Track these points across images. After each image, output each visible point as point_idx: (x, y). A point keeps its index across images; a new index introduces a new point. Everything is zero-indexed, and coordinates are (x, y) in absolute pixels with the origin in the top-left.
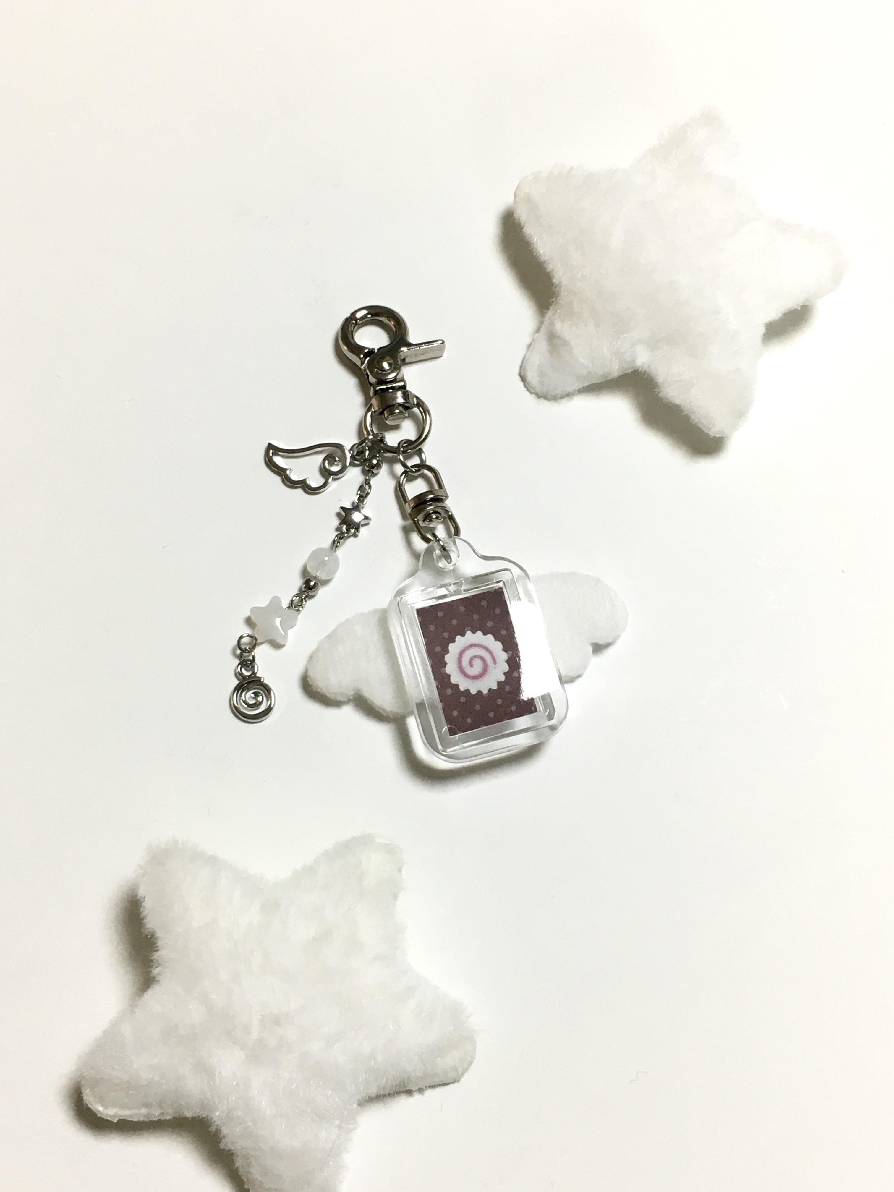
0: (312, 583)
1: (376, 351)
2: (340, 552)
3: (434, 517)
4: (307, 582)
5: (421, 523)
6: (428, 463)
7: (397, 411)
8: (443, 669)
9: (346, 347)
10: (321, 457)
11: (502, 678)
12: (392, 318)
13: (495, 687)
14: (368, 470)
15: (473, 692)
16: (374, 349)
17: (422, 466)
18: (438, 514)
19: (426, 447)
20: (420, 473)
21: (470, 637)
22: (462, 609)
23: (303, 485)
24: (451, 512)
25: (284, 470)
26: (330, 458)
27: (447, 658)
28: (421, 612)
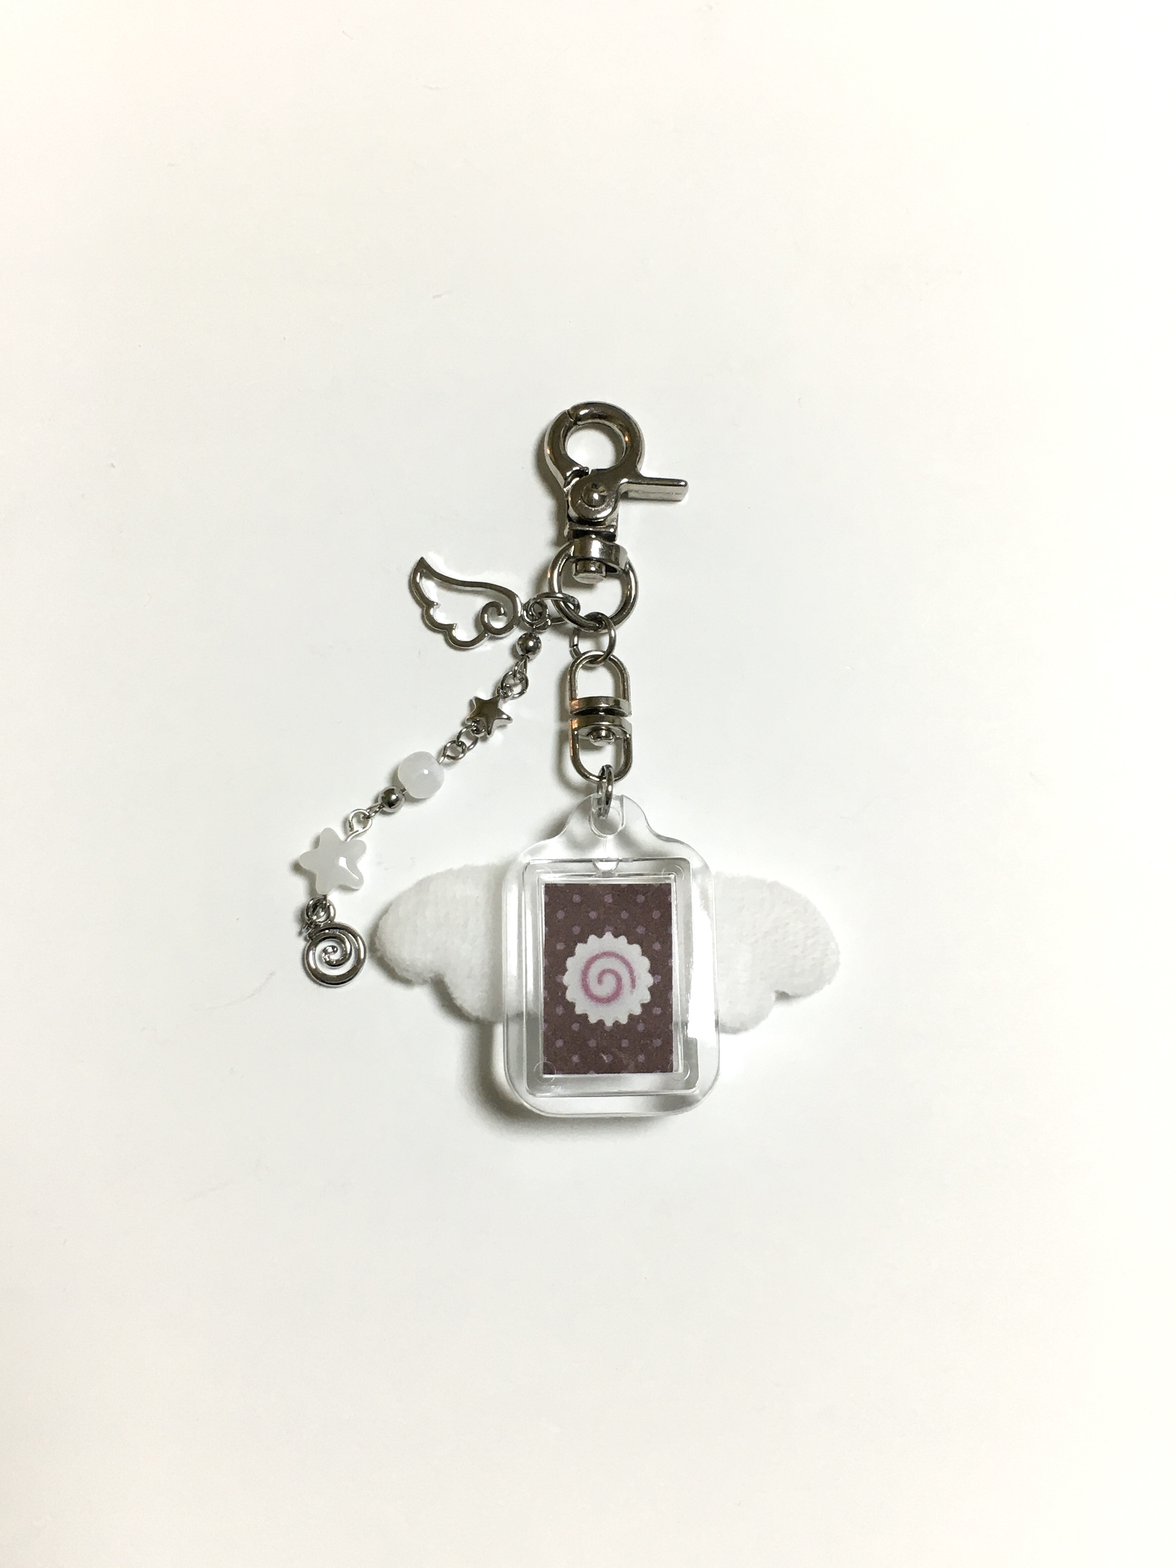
0: (395, 796)
1: (590, 473)
3: (603, 735)
4: (389, 792)
7: (593, 569)
8: (560, 976)
12: (629, 432)
16: (588, 468)
18: (608, 733)
19: (622, 630)
21: (609, 941)
22: (609, 899)
23: (446, 631)
24: (630, 735)
25: (430, 603)
26: (493, 609)
27: (570, 962)
28: (550, 889)
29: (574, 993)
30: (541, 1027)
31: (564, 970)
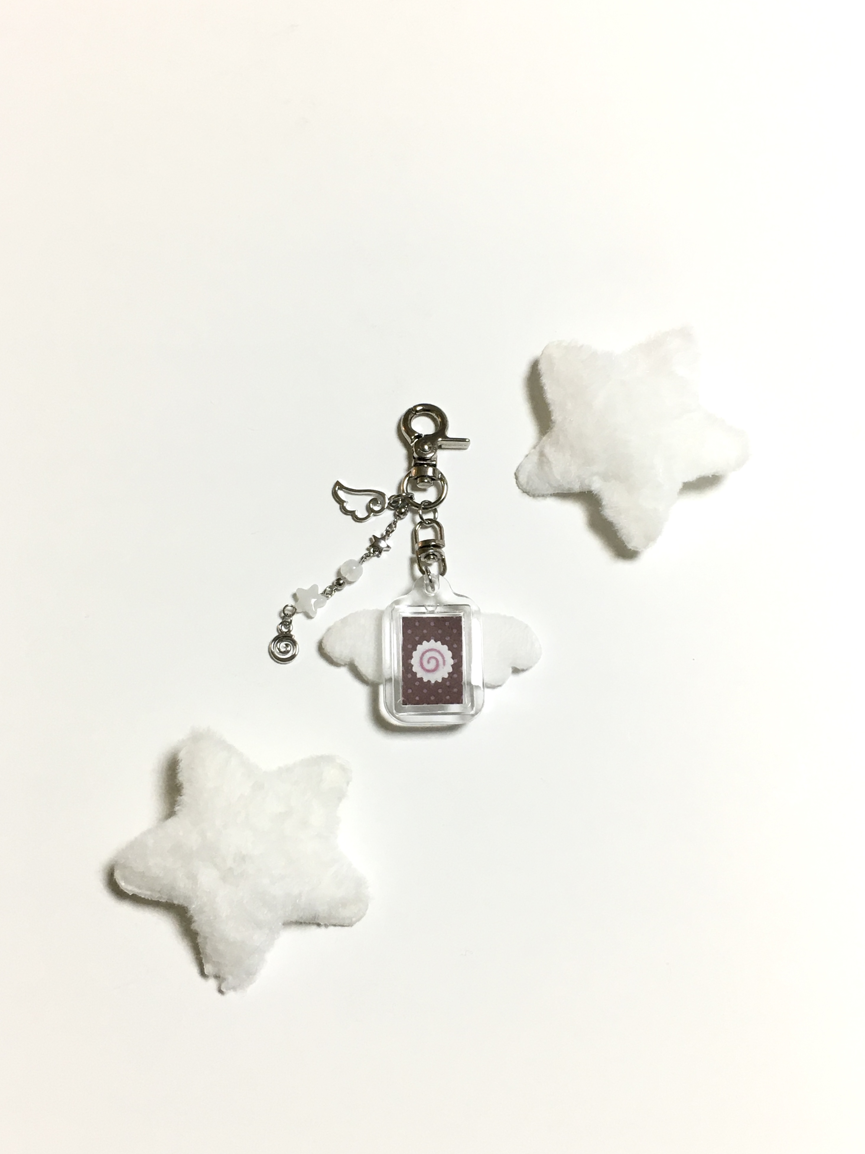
0: (341, 582)
1: (423, 436)
2: (366, 565)
3: (432, 557)
4: (338, 580)
5: (422, 559)
6: (438, 520)
7: (426, 481)
8: (410, 660)
9: (404, 428)
10: (370, 498)
11: (446, 676)
12: (440, 416)
13: (440, 680)
14: (398, 515)
15: (425, 680)
16: (422, 435)
17: (434, 521)
18: (434, 556)
19: (440, 508)
20: (431, 525)
21: (432, 644)
22: (432, 624)
23: (352, 514)
24: (444, 557)
25: (343, 502)
26: (374, 501)
27: (415, 654)
28: (405, 619)
29: (416, 668)
30: (401, 683)
31: (411, 657)
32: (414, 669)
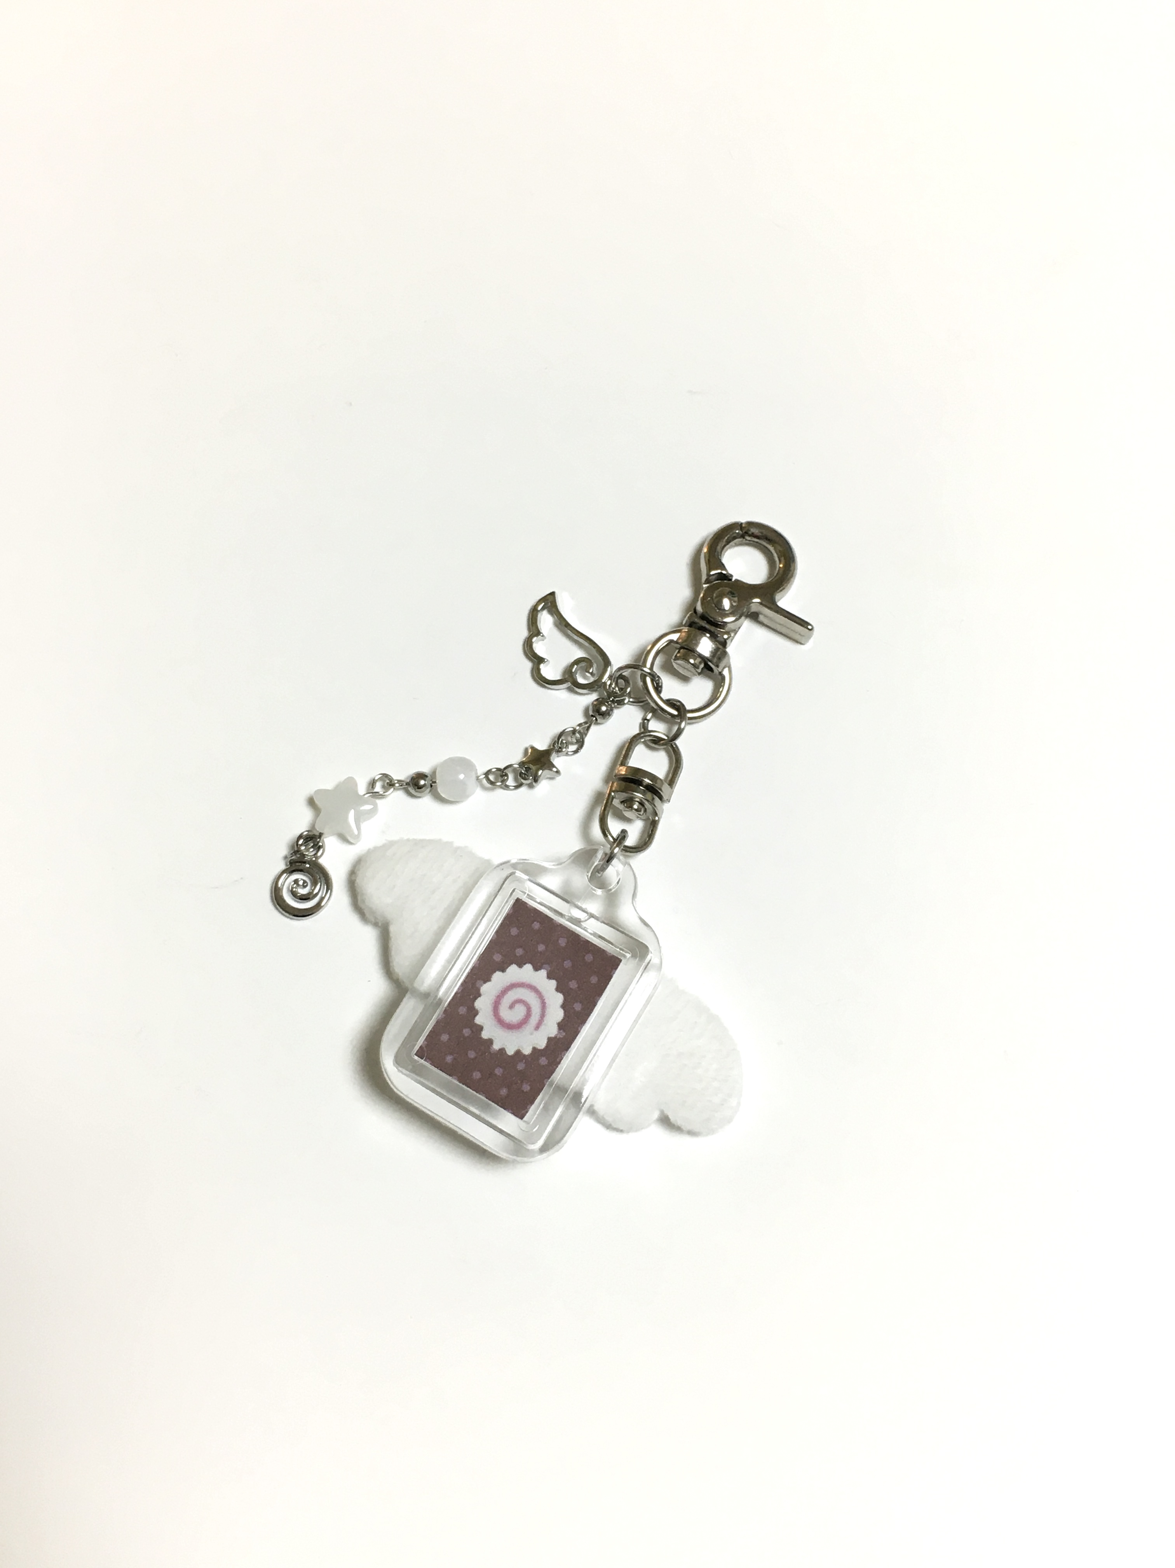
3: (635, 807)
5: (616, 802)
6: (680, 744)
7: (692, 661)
8: (481, 983)
11: (527, 1051)
12: (787, 563)
13: (510, 1052)
15: (485, 1035)
22: (562, 942)
23: (537, 663)
24: (660, 820)
25: (537, 632)
26: (587, 664)
27: (497, 976)
28: (519, 904)
29: (483, 1004)
30: (439, 1014)
31: (487, 979)
32: (479, 1004)
